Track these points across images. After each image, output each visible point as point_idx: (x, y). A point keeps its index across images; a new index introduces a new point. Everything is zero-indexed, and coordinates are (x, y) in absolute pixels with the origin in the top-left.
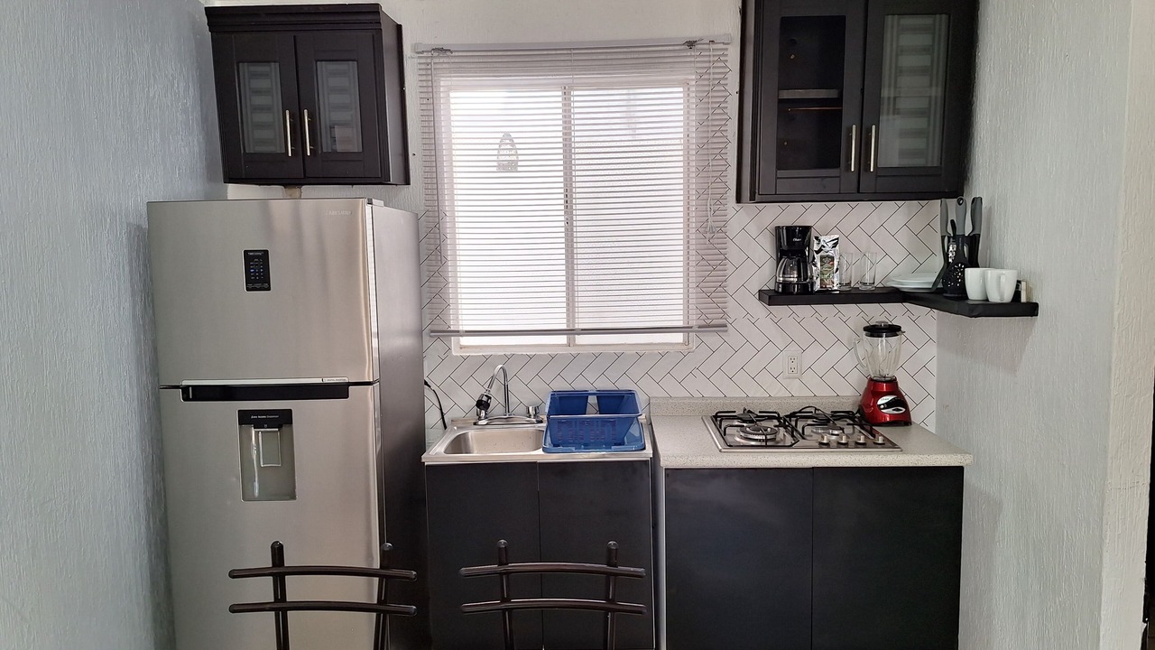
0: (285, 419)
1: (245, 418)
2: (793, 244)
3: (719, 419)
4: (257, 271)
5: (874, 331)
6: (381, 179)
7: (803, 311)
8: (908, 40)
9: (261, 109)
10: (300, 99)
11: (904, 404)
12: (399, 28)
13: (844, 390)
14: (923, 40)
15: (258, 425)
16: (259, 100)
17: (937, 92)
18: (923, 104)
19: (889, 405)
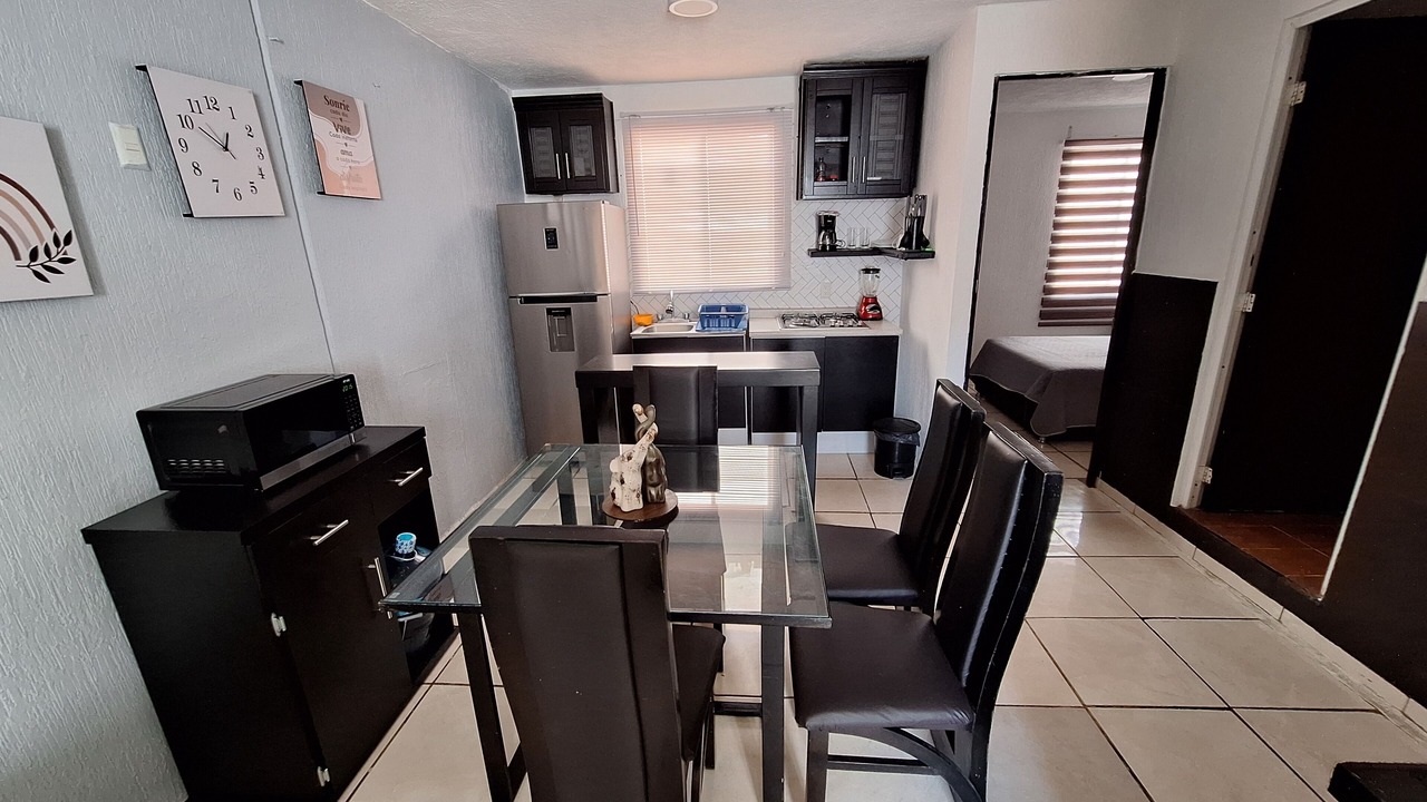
0: (567, 312)
1: (549, 311)
2: (827, 224)
3: (784, 319)
4: (552, 239)
5: (867, 271)
6: (606, 190)
7: (833, 260)
8: (885, 108)
9: (544, 153)
10: (562, 146)
11: (880, 309)
12: (611, 103)
13: (851, 303)
14: (893, 108)
15: (555, 315)
16: (540, 148)
17: (900, 137)
18: (891, 145)
19: (871, 310)
